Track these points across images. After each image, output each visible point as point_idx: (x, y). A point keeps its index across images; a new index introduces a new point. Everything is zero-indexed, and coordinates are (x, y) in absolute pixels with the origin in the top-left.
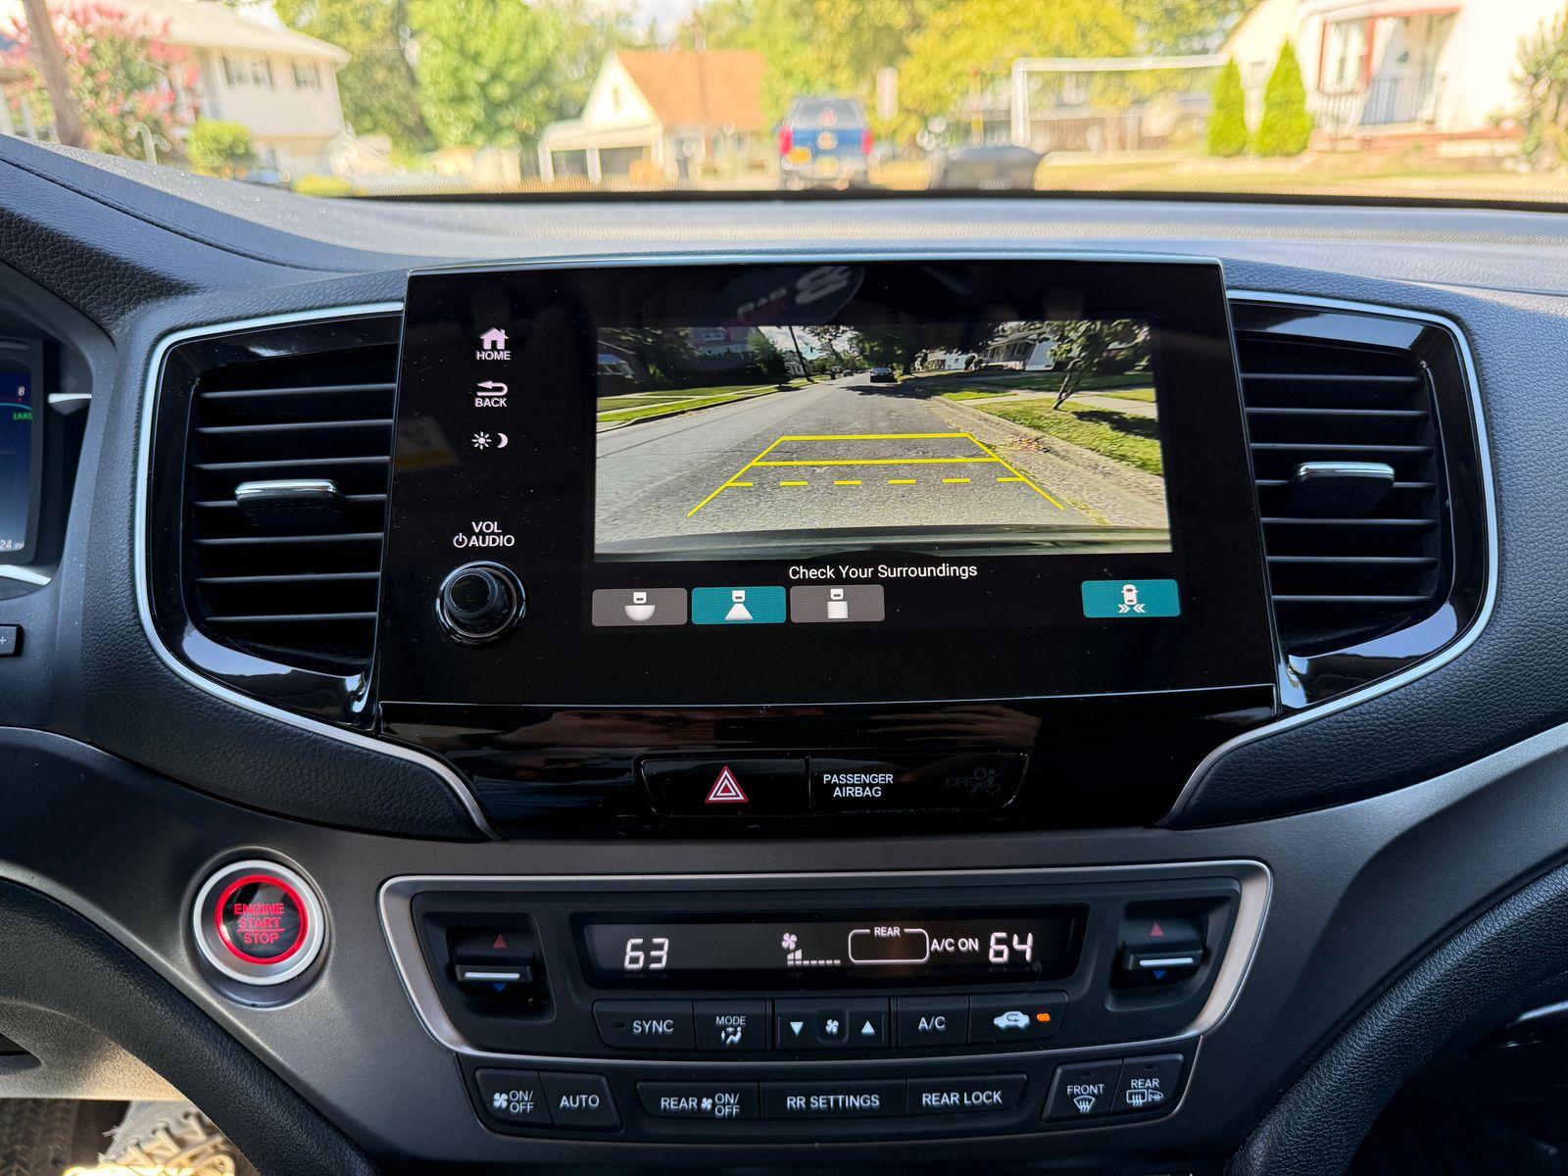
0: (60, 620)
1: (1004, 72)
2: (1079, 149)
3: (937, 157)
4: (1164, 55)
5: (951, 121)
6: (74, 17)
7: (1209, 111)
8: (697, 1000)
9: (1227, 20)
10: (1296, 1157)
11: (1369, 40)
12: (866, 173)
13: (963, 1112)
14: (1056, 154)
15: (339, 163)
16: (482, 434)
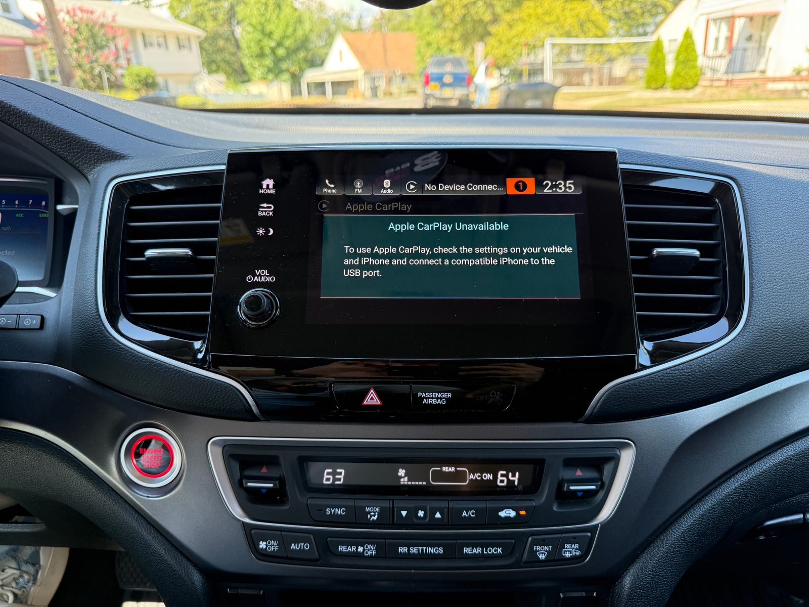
0: (61, 313)
1: (540, 43)
2: (578, 84)
4: (624, 36)
5: (512, 69)
6: (68, 12)
7: (646, 65)
8: (357, 499)
9: (658, 17)
10: (645, 585)
11: (731, 29)
12: (468, 95)
13: (483, 558)
14: (566, 87)
15: (200, 88)
16: (261, 228)
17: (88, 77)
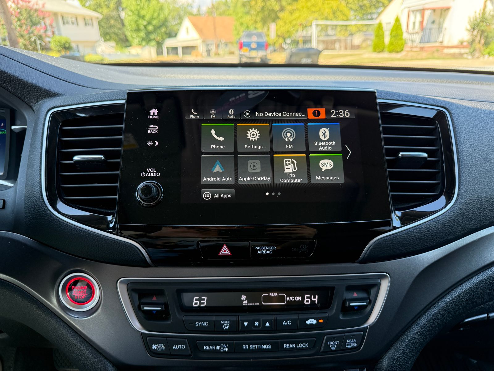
0: (17, 198)
1: (309, 24)
2: (333, 49)
3: (288, 51)
4: (359, 20)
5: (293, 39)
6: (14, 2)
7: (373, 38)
8: (215, 316)
9: (379, 9)
10: (397, 363)
11: (423, 17)
12: (266, 56)
13: (296, 350)
14: (326, 51)
15: (99, 50)
16: (150, 141)
17: (27, 43)
